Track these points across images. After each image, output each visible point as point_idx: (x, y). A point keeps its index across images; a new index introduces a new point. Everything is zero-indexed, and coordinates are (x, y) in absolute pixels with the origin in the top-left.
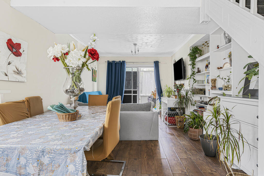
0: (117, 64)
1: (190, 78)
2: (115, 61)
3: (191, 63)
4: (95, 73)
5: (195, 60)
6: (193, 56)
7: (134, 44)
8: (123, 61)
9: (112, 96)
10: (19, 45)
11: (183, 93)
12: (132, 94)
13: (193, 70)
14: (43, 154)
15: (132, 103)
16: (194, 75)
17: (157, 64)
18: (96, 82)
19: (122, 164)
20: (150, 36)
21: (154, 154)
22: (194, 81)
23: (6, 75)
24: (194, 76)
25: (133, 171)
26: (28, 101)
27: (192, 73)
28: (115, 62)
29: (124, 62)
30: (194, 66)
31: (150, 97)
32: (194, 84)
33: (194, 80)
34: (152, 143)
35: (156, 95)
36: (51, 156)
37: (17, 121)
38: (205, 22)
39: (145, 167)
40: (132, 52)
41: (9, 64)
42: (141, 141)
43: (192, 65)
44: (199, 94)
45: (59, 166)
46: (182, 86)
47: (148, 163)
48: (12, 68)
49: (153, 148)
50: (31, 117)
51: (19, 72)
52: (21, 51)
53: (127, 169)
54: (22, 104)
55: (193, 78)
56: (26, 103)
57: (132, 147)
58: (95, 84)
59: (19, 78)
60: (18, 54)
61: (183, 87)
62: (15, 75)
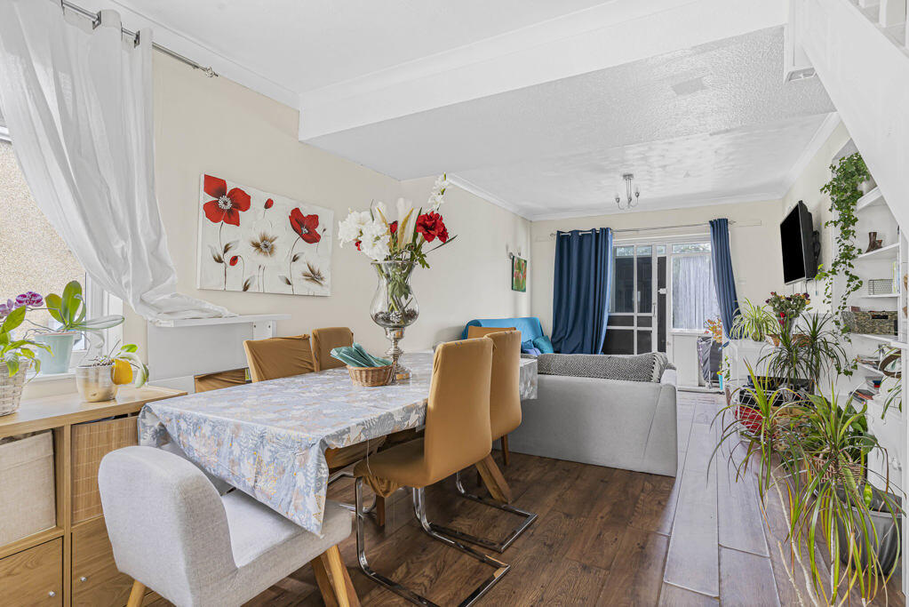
0: (585, 240)
1: (834, 272)
2: (579, 231)
3: (837, 219)
4: (519, 269)
5: (854, 204)
6: (845, 191)
7: (625, 176)
8: (602, 229)
9: (569, 330)
10: (314, 219)
11: (801, 325)
12: (635, 328)
13: (843, 241)
14: (262, 442)
15: (636, 355)
16: (848, 261)
17: (720, 228)
18: (524, 291)
19: (523, 518)
20: (665, 143)
21: (636, 514)
22: (848, 286)
23: (289, 283)
24: (850, 265)
25: (545, 544)
26: (315, 337)
27: (842, 251)
28: (580, 234)
29: (605, 231)
30: (851, 228)
31: (704, 339)
32: (849, 293)
33: (853, 278)
34: (649, 482)
35: (721, 333)
36: (273, 449)
37: (284, 377)
38: (801, 75)
39: (585, 543)
40: (618, 200)
41: (294, 260)
42: (617, 472)
43: (839, 226)
44: (873, 332)
45: (284, 470)
46: (802, 300)
47: (600, 535)
48: (301, 267)
49: (642, 498)
50: (321, 370)
51: (314, 276)
52: (319, 230)
53: (532, 535)
54: (303, 344)
55: (847, 273)
56: (312, 340)
57: (578, 481)
58: (524, 298)
59: (313, 288)
60: (312, 238)
61: (807, 307)
62: (307, 282)
